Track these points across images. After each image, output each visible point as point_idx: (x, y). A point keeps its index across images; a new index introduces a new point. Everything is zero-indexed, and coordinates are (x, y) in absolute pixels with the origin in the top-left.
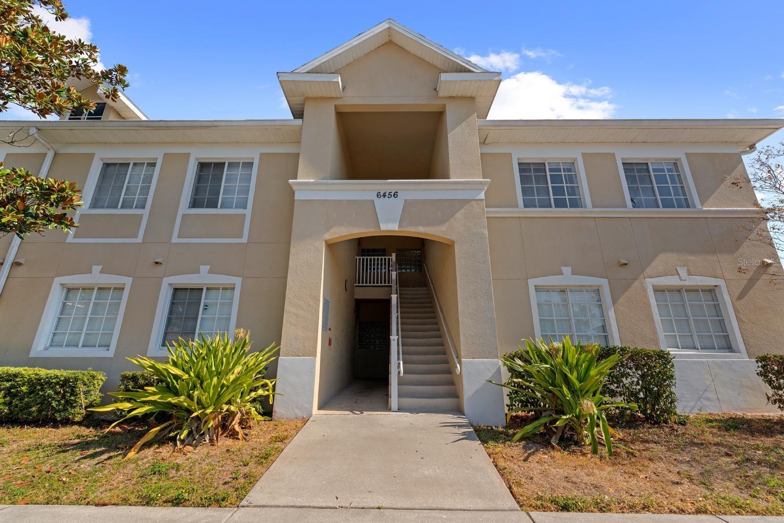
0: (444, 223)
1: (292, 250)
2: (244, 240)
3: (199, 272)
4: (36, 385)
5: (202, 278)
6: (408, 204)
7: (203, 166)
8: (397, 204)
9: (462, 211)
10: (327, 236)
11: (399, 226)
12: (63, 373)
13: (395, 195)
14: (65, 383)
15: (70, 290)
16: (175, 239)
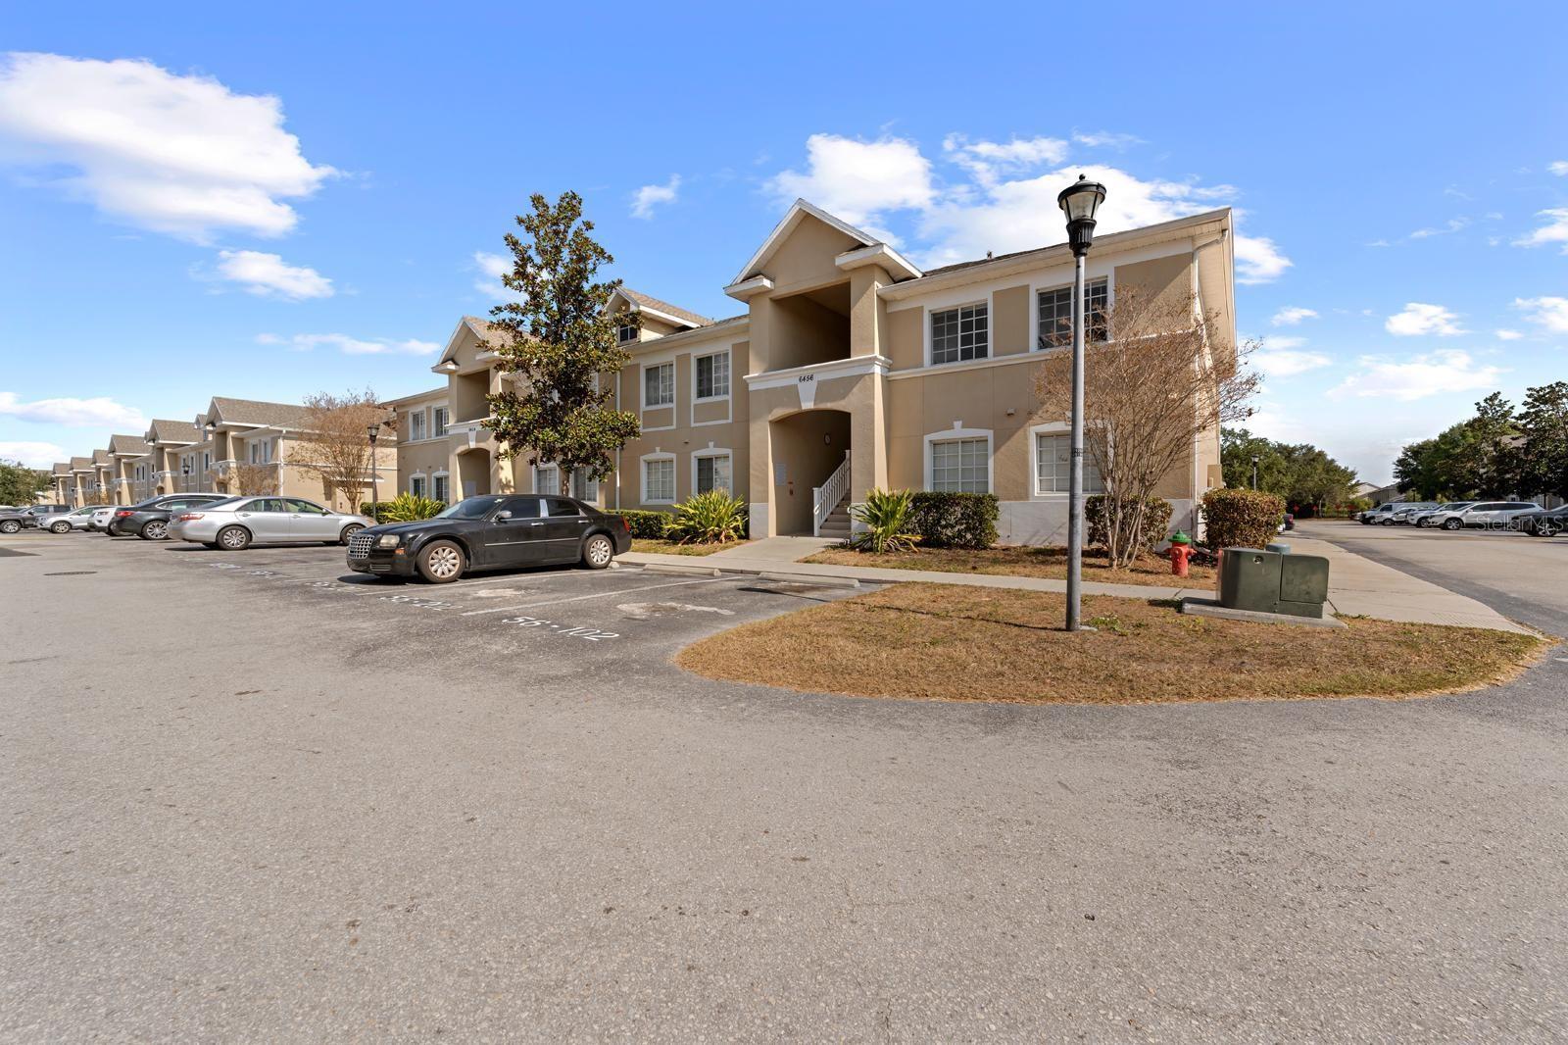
0: (844, 398)
1: (751, 430)
2: (730, 421)
3: (708, 447)
4: (646, 518)
5: (710, 451)
6: (820, 383)
7: (700, 361)
8: (812, 386)
9: (858, 385)
10: (771, 417)
11: (815, 404)
12: (655, 513)
13: (811, 378)
14: (656, 518)
15: (649, 463)
16: (693, 425)
